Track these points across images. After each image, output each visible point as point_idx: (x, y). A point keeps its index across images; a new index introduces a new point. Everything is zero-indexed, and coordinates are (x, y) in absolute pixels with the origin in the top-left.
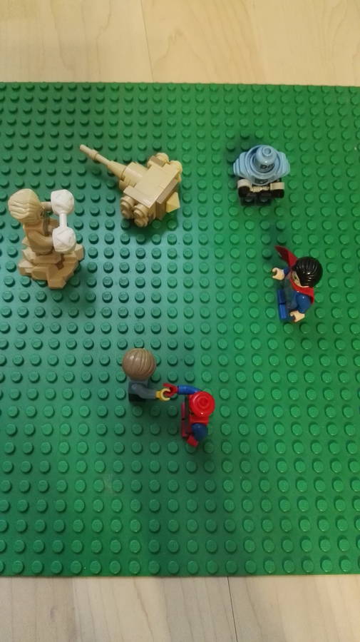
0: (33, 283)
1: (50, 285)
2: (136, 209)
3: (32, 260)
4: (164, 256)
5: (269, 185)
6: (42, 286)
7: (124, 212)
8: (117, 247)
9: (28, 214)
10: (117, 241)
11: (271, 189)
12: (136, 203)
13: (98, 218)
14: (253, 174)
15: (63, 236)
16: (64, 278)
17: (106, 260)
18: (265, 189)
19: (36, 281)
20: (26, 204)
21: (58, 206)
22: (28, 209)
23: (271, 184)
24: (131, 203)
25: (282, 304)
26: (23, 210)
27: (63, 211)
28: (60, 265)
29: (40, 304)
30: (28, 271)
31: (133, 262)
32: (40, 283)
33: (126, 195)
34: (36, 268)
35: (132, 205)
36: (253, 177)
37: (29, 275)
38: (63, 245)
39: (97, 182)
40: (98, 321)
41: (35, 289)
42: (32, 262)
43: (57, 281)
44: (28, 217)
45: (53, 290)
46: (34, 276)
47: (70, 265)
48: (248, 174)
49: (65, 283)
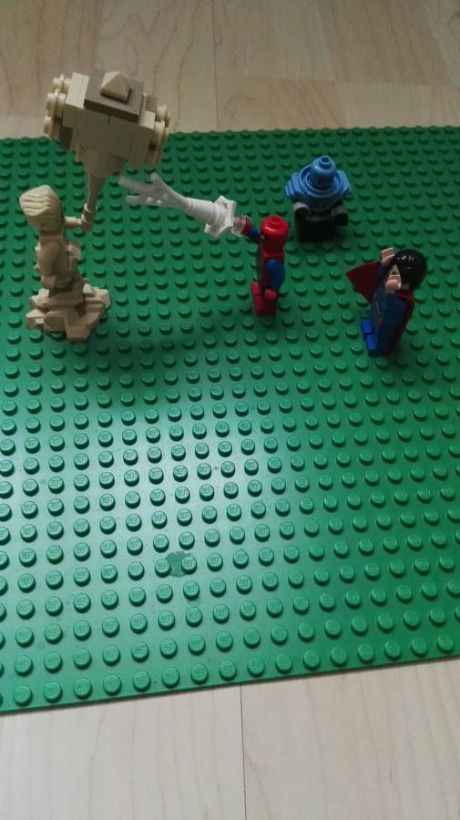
0: (46, 337)
1: (70, 336)
3: (45, 304)
4: (213, 298)
6: (57, 340)
10: (151, 286)
13: (124, 264)
16: (87, 325)
17: (140, 307)
19: (50, 334)
25: (369, 334)
26: (40, 204)
28: (81, 309)
29: (59, 360)
30: (40, 321)
32: (55, 336)
37: (40, 327)
41: (50, 346)
42: (45, 309)
43: (76, 330)
44: (46, 213)
46: (46, 327)
47: (94, 310)
48: (306, 193)
49: (89, 333)
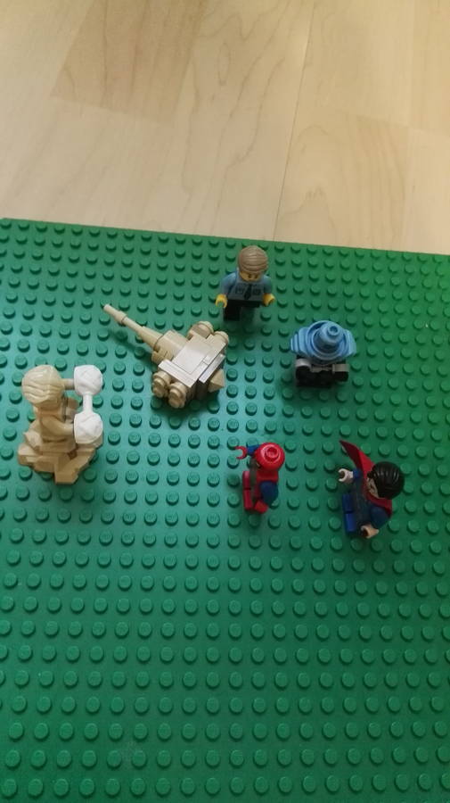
0: (35, 476)
1: (58, 479)
2: (173, 388)
3: (37, 447)
4: (204, 445)
5: (331, 366)
6: (46, 480)
7: (156, 389)
8: (145, 432)
9: (47, 397)
10: (146, 424)
11: (334, 370)
12: (173, 380)
13: (122, 394)
14: (313, 353)
15: (87, 424)
16: (76, 470)
17: (131, 448)
18: (327, 369)
19: (39, 473)
20: (45, 384)
21: (83, 385)
22: (48, 392)
23: (334, 366)
24: (168, 380)
25: (349, 512)
26: (42, 392)
27: (88, 392)
28: (73, 454)
29: (44, 504)
30: (30, 460)
31: (164, 451)
32: (44, 476)
33: (161, 370)
34: (41, 457)
35: (168, 383)
36: (314, 356)
37: (31, 466)
38: (87, 435)
39: (122, 349)
40: (118, 528)
41: (37, 484)
42: (37, 450)
43: (67, 474)
44: (47, 401)
45: (62, 486)
46: (37, 467)
47: (85, 454)
48: (309, 353)
49: (77, 477)
